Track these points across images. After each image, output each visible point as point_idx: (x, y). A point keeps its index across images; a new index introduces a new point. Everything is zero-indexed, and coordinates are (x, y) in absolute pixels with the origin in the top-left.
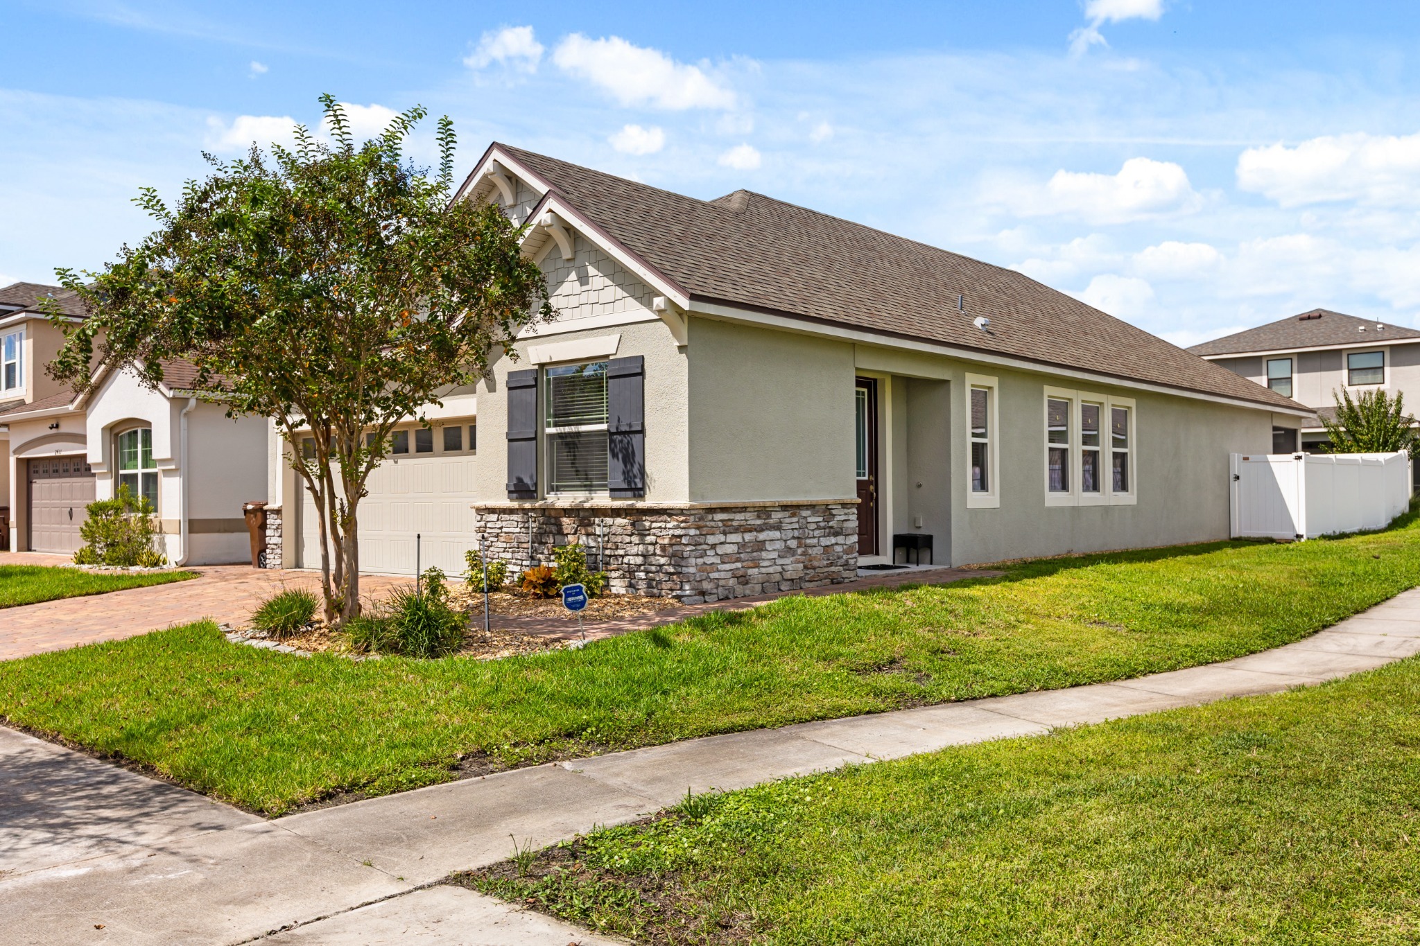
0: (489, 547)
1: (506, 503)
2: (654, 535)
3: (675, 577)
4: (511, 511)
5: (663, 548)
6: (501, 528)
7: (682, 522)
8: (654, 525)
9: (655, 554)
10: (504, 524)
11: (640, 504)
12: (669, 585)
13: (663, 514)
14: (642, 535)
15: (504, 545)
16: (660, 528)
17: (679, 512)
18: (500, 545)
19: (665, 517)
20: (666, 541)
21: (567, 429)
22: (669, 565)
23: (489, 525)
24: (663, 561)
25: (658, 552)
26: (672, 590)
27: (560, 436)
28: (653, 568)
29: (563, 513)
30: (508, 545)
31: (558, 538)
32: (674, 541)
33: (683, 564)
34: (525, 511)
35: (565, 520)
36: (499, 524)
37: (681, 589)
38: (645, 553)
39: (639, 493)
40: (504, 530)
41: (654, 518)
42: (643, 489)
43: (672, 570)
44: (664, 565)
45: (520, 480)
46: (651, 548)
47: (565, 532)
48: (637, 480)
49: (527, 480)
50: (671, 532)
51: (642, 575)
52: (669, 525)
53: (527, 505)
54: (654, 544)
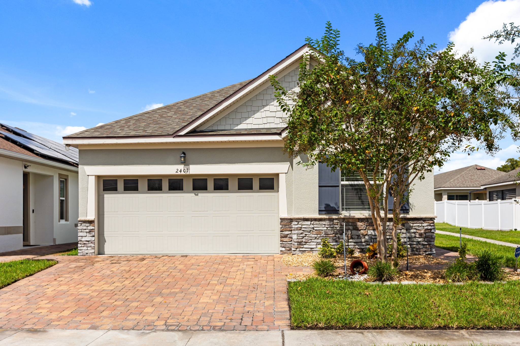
0: (303, 237)
1: (317, 216)
2: (415, 229)
3: (427, 246)
4: (320, 220)
5: (421, 235)
6: (313, 228)
7: (431, 223)
8: (415, 225)
9: (415, 237)
10: (315, 226)
11: (408, 216)
12: (424, 250)
13: (420, 220)
14: (408, 230)
15: (316, 236)
16: (419, 226)
17: (430, 219)
18: (313, 236)
19: (421, 221)
20: (422, 231)
21: (356, 183)
22: (423, 241)
23: (303, 226)
24: (420, 240)
25: (417, 236)
26: (425, 251)
27: (351, 185)
28: (415, 243)
29: (357, 220)
30: (319, 236)
31: (354, 232)
32: (427, 231)
33: (432, 240)
34: (331, 220)
35: (359, 224)
36: (312, 226)
37: (431, 251)
38: (410, 236)
39: (406, 211)
40: (315, 229)
41: (415, 222)
42: (408, 210)
43: (426, 243)
44: (420, 241)
45: (327, 206)
46: (413, 235)
47: (360, 229)
48: (406, 206)
49: (332, 205)
50: (426, 228)
51: (409, 246)
52: (423, 225)
53: (334, 217)
54: (414, 233)
